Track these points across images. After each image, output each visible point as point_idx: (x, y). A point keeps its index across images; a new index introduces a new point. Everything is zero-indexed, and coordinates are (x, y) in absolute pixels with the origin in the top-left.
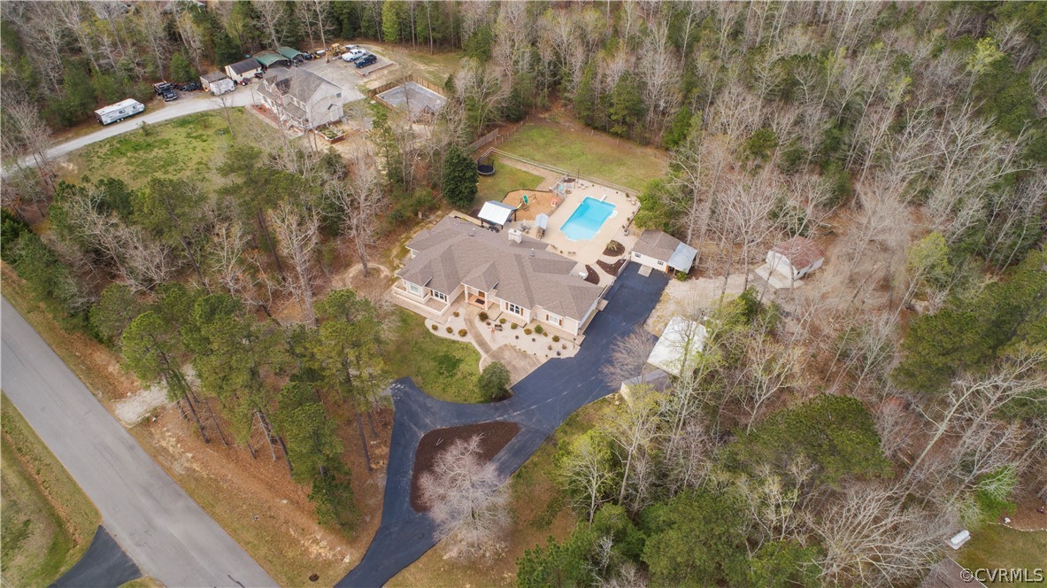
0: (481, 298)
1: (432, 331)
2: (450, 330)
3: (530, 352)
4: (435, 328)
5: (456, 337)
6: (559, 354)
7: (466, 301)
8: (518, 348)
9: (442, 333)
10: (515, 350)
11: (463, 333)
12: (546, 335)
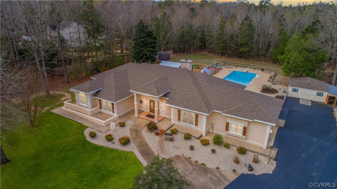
0: (152, 114)
1: (89, 139)
2: (110, 138)
3: (209, 165)
4: (93, 135)
5: (117, 146)
6: (251, 169)
7: (136, 115)
8: (194, 160)
9: (100, 141)
10: (190, 163)
11: (125, 142)
12: (227, 146)
